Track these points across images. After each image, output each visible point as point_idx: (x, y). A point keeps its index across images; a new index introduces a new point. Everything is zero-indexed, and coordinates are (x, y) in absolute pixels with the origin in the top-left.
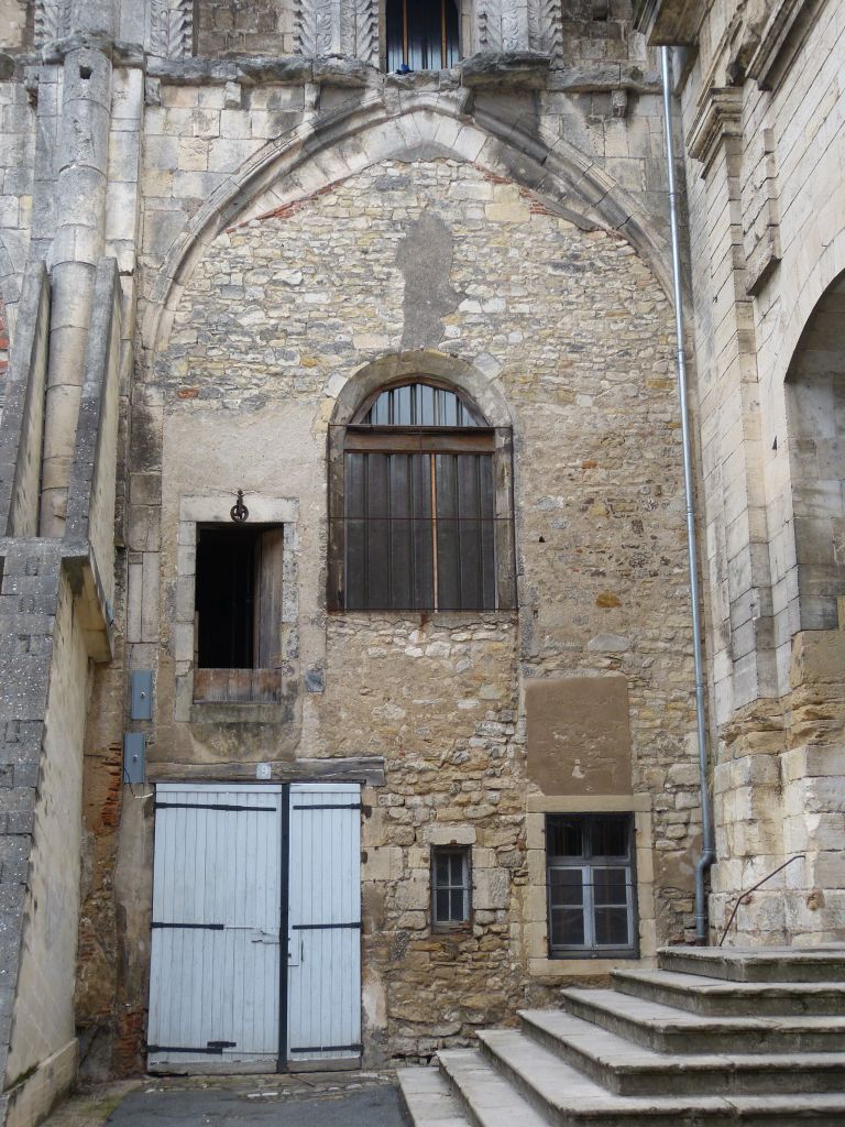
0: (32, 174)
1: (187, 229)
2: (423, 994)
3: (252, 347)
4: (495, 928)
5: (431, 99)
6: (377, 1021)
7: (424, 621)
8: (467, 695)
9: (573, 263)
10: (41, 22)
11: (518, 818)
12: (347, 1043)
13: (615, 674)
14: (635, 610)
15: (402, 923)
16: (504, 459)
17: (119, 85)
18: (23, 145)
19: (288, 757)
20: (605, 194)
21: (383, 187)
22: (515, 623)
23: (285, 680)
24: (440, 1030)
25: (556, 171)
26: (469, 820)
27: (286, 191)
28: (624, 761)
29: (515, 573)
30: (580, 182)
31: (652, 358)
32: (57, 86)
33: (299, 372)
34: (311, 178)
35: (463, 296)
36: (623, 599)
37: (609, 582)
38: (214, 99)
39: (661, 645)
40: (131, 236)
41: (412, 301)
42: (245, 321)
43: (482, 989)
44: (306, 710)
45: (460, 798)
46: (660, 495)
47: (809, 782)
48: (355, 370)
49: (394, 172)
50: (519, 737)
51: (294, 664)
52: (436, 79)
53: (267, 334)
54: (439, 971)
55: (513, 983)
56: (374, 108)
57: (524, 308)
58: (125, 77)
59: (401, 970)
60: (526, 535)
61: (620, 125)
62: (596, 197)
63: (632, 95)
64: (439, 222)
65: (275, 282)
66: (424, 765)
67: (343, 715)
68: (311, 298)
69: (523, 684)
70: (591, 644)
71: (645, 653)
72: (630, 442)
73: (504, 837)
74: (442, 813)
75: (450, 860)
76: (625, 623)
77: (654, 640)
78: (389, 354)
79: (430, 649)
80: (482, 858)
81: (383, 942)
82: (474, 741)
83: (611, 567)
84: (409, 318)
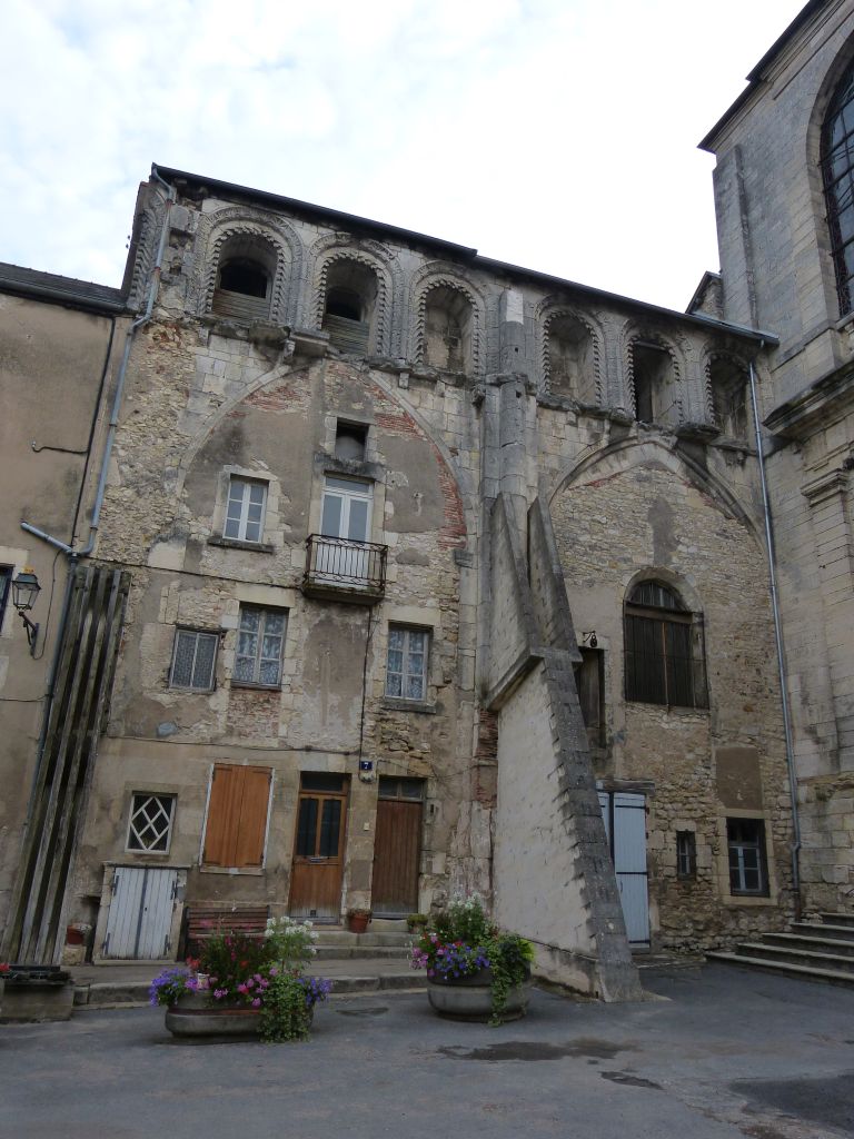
0: (477, 441)
1: (552, 485)
2: (676, 913)
3: (585, 554)
4: (707, 878)
5: (657, 439)
6: (656, 927)
7: (669, 711)
8: (690, 751)
9: (723, 533)
11: (715, 819)
12: (643, 939)
13: (752, 746)
14: (759, 715)
15: (665, 873)
16: (698, 629)
17: (529, 404)
18: (470, 425)
19: (610, 778)
20: (735, 502)
21: (640, 479)
22: (709, 715)
23: (608, 735)
24: (685, 933)
25: (712, 486)
26: (693, 818)
27: (593, 472)
28: (759, 792)
29: (706, 689)
30: (723, 493)
31: (759, 587)
33: (609, 570)
34: (605, 469)
35: (679, 542)
36: (754, 707)
37: (748, 699)
38: (561, 418)
39: (770, 733)
41: (657, 541)
42: (581, 539)
43: (701, 910)
44: (617, 751)
45: (688, 806)
46: (767, 657)
48: (635, 573)
49: (644, 473)
50: (713, 776)
51: (611, 727)
52: (661, 429)
53: (593, 547)
54: (682, 900)
55: (715, 908)
56: (635, 438)
57: (705, 553)
58: (531, 400)
59: (665, 899)
60: (711, 670)
61: (740, 468)
62: (731, 502)
63: (746, 454)
64: (667, 502)
65: (593, 520)
66: (672, 787)
67: (634, 757)
68: (612, 532)
69: (714, 748)
70: (742, 730)
71: (766, 736)
72: (753, 628)
73: (708, 829)
74: (681, 814)
75: (685, 838)
76: (756, 721)
77: (768, 730)
78: (649, 567)
79: (672, 725)
80: (700, 839)
81: (656, 883)
82: (693, 776)
83: (748, 691)
84: (656, 550)
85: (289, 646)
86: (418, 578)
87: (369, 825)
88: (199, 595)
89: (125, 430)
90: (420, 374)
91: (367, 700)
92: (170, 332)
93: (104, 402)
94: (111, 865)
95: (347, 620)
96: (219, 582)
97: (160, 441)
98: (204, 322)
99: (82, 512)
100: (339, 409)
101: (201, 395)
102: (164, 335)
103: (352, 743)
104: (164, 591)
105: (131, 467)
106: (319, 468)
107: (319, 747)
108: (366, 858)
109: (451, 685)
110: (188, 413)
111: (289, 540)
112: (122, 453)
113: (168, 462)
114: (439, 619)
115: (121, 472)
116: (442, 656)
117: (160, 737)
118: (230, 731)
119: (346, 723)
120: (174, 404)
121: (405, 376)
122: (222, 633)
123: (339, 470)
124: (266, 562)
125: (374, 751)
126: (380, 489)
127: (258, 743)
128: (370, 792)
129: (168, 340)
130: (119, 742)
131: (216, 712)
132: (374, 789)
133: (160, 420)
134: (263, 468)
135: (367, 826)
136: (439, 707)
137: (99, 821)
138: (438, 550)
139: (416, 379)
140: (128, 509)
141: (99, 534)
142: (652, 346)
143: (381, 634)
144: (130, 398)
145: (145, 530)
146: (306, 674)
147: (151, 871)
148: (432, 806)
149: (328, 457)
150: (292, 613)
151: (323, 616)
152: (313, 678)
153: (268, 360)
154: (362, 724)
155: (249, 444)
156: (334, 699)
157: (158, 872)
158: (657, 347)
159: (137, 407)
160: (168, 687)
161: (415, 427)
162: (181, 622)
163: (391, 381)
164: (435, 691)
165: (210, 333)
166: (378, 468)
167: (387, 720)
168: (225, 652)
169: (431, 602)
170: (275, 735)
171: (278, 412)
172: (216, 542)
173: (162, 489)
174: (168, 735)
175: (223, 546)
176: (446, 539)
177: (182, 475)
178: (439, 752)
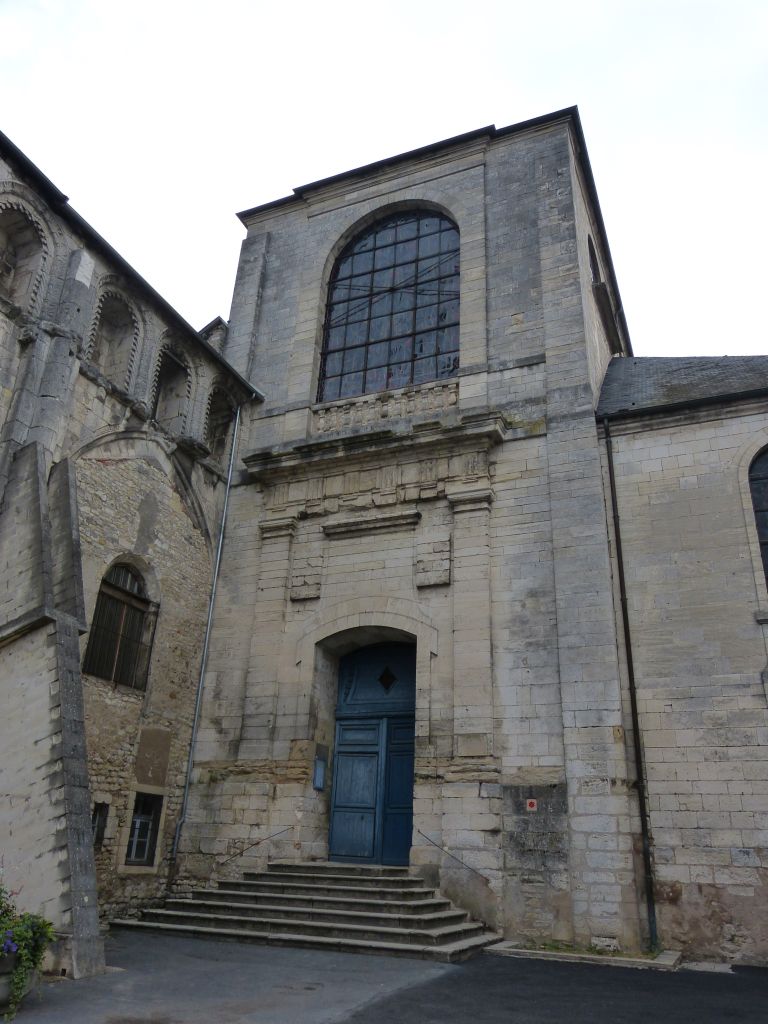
4: (109, 848)
5: (161, 441)
7: (114, 688)
8: (122, 728)
11: (127, 792)
13: (168, 729)
14: (180, 702)
16: (152, 618)
20: (202, 515)
21: (141, 471)
22: (144, 697)
25: (190, 496)
26: (110, 791)
27: (105, 451)
28: (164, 770)
29: (147, 674)
31: (203, 592)
33: (98, 545)
35: (157, 537)
36: (178, 696)
37: (175, 687)
38: (93, 390)
39: (184, 720)
41: (142, 531)
42: (82, 509)
45: (109, 780)
46: (196, 653)
47: (301, 799)
48: (118, 554)
49: (145, 466)
50: (134, 753)
52: (166, 433)
53: (89, 520)
55: (109, 877)
56: (145, 433)
57: (173, 552)
60: (155, 656)
61: (212, 488)
62: (199, 515)
63: (219, 479)
64: (155, 499)
65: (96, 495)
66: (101, 760)
68: (108, 510)
69: (141, 727)
70: (165, 714)
72: (192, 626)
73: (120, 802)
74: (102, 786)
76: (176, 707)
77: (183, 717)
78: (130, 553)
79: (114, 702)
80: (112, 811)
82: (120, 751)
83: (176, 680)
84: (139, 538)
142: (175, 359)
158: (178, 361)
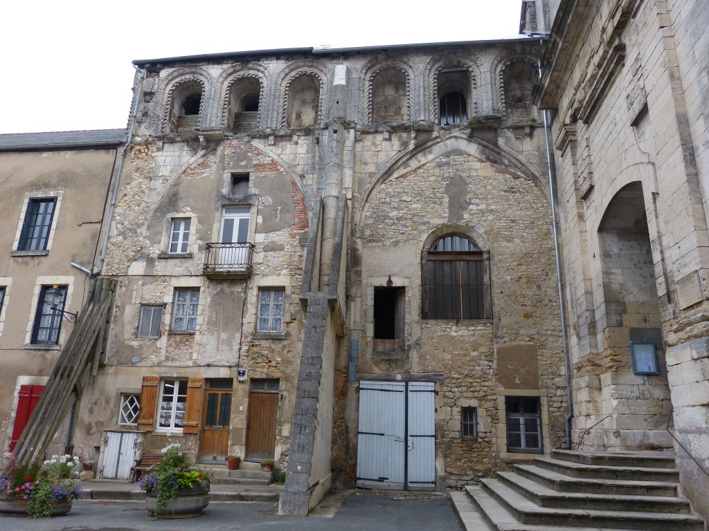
0: (317, 167)
1: (370, 183)
2: (459, 464)
3: (394, 224)
4: (486, 439)
5: (457, 134)
6: (441, 473)
7: (458, 323)
8: (474, 350)
9: (511, 190)
10: (320, 116)
11: (495, 397)
12: (430, 481)
13: (532, 343)
14: (539, 319)
15: (450, 436)
16: (487, 263)
17: (347, 135)
18: (314, 157)
19: (408, 372)
20: (523, 165)
21: (440, 165)
22: (492, 323)
23: (407, 343)
24: (465, 478)
25: (504, 157)
26: (476, 397)
27: (405, 168)
28: (536, 376)
29: (492, 305)
30: (513, 160)
31: (543, 224)
32: (325, 137)
33: (410, 232)
34: (414, 164)
35: (470, 203)
36: (534, 315)
37: (528, 308)
38: (379, 138)
39: (549, 332)
40: (351, 186)
41: (451, 206)
42: (391, 215)
43: (482, 463)
44: (414, 355)
45: (472, 389)
46: (547, 275)
47: (613, 386)
48: (431, 231)
49: (444, 160)
50: (494, 366)
51: (409, 338)
52: (459, 126)
53: (399, 219)
54: (465, 455)
55: (493, 461)
56: (436, 138)
57: (493, 207)
58: (349, 132)
59: (451, 454)
60: (496, 291)
61: (528, 139)
62: (520, 166)
63: (533, 128)
64: (461, 177)
65: (400, 201)
66: (458, 376)
67: (428, 357)
68: (414, 206)
69: (495, 347)
70: (522, 332)
71: (545, 335)
72: (535, 256)
73: (489, 405)
74: (465, 394)
75: (468, 413)
76: (535, 324)
77: (547, 330)
78: (443, 225)
79: (460, 333)
80: (481, 412)
81: (443, 443)
82: (477, 368)
83: (529, 302)
84: (450, 212)
85: (200, 308)
86: (276, 258)
87: (243, 408)
88: (152, 287)
89: (120, 206)
90: (281, 134)
91: (243, 335)
92: (142, 148)
93: (110, 193)
94: (105, 431)
95: (233, 289)
96: (163, 278)
97: (137, 208)
98: (159, 138)
99: (97, 253)
100: (233, 168)
101: (157, 178)
102: (139, 150)
103: (234, 361)
104: (135, 287)
105: (122, 224)
106: (219, 205)
107: (215, 364)
108: (241, 426)
109: (296, 322)
110: (151, 189)
111: (200, 248)
112: (118, 218)
113: (140, 218)
114: (289, 281)
115: (117, 228)
116: (291, 304)
117: (133, 364)
118: (167, 358)
119: (231, 349)
120: (144, 186)
121: (271, 138)
122: (164, 305)
123: (230, 203)
124: (188, 263)
125: (246, 364)
126: (254, 210)
127: (181, 364)
128: (244, 388)
129: (142, 153)
130: (114, 367)
131: (160, 349)
132: (247, 387)
133: (136, 197)
134: (188, 211)
135: (241, 408)
136: (288, 335)
137: (104, 409)
138: (289, 239)
139: (279, 138)
140: (120, 246)
141: (105, 262)
143: (253, 295)
144: (122, 188)
145: (127, 256)
146: (208, 323)
147: (124, 434)
148: (282, 395)
149: (224, 197)
150: (202, 290)
151: (219, 289)
152: (213, 325)
153: (194, 149)
154: (240, 349)
155: (181, 199)
156: (224, 336)
157: (127, 434)
159: (125, 192)
160: (137, 337)
161: (279, 167)
162: (143, 302)
163: (265, 142)
164: (286, 325)
165: (164, 143)
166: (254, 197)
167: (256, 345)
168: (165, 316)
169: (285, 272)
170: (191, 359)
171: (198, 178)
172: (164, 257)
173: (136, 233)
174: (137, 363)
175: (165, 258)
176: (295, 231)
177: (147, 223)
178: (287, 362)
